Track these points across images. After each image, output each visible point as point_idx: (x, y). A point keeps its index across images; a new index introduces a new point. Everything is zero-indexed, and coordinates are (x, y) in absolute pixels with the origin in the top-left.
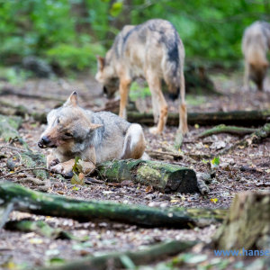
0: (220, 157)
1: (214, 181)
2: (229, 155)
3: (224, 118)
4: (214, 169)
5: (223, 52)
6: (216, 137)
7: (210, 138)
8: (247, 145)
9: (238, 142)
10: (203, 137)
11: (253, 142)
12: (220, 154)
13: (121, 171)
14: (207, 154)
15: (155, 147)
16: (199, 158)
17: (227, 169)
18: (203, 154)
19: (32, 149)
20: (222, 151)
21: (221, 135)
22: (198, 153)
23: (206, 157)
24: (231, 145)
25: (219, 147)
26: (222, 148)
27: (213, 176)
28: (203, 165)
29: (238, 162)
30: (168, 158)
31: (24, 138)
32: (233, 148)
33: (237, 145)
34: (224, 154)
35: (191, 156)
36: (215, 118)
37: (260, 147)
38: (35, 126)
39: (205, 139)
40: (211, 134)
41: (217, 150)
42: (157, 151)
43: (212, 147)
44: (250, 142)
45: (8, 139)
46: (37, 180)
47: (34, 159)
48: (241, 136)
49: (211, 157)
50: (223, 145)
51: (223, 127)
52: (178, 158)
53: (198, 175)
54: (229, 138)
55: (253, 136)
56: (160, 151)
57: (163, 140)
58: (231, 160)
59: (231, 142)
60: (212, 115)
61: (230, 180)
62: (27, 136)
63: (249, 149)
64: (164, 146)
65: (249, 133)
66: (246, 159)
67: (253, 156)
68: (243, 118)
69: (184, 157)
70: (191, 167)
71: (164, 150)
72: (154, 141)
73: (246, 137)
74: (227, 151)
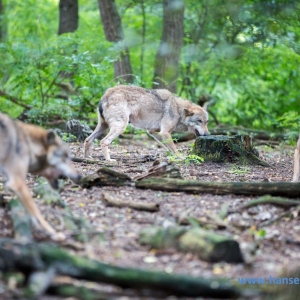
0: (265, 229)
1: (259, 252)
2: (273, 227)
3: (270, 189)
4: (260, 240)
5: (268, 122)
6: (261, 208)
7: (255, 208)
8: (292, 217)
9: (283, 214)
10: (247, 207)
11: (299, 215)
12: (264, 226)
13: (164, 239)
15: (199, 216)
16: (243, 228)
17: (272, 241)
19: (73, 213)
20: (267, 223)
21: (267, 206)
22: (243, 223)
24: (276, 217)
25: (263, 218)
26: (266, 220)
27: (257, 247)
29: (283, 234)
31: (66, 201)
32: (278, 220)
33: (283, 217)
34: (269, 225)
35: (235, 226)
36: (260, 188)
38: (76, 189)
39: (250, 210)
40: (255, 205)
41: (262, 221)
43: (256, 217)
44: (295, 214)
45: (49, 202)
47: (76, 223)
48: (286, 208)
50: (268, 216)
51: (268, 198)
52: (222, 228)
54: (274, 209)
55: (299, 208)
56: (204, 219)
57: (207, 209)
58: (276, 232)
59: (276, 213)
60: (257, 185)
62: (69, 199)
63: (294, 222)
64: (209, 215)
65: (295, 205)
66: (291, 232)
68: (289, 189)
69: (229, 227)
70: (236, 238)
71: (208, 218)
72: (198, 209)
73: (292, 209)
74: (272, 222)
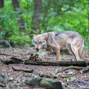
0: (71, 78)
1: (68, 86)
2: (74, 77)
3: (73, 64)
4: (69, 82)
7: (67, 70)
8: (81, 73)
9: (77, 72)
10: (65, 70)
11: (83, 72)
12: (71, 76)
13: (34, 82)
14: (66, 76)
15: (47, 73)
16: (63, 78)
17: (73, 82)
18: (65, 76)
19: (2, 73)
20: (71, 75)
21: (72, 69)
22: (63, 76)
23: (66, 77)
24: (75, 73)
25: (70, 74)
26: (71, 74)
27: (68, 84)
28: (64, 80)
29: (77, 79)
30: (52, 78)
32: (75, 74)
33: (77, 73)
34: (72, 76)
35: (60, 77)
36: (69, 63)
37: (85, 74)
38: (3, 65)
40: (68, 69)
42: (48, 75)
43: (68, 74)
44: (82, 72)
46: (3, 85)
47: (3, 77)
48: (78, 70)
49: (68, 78)
50: (72, 73)
51: (72, 67)
52: (55, 78)
53: (63, 84)
54: (74, 70)
55: (83, 70)
56: (49, 75)
57: (50, 71)
58: (75, 79)
59: (75, 72)
61: (74, 86)
63: (81, 75)
64: (51, 73)
65: (81, 69)
66: (80, 78)
67: (83, 77)
68: (79, 63)
69: (58, 77)
70: (60, 81)
71: (51, 74)
72: (47, 71)
73: (80, 70)
74: (73, 75)
